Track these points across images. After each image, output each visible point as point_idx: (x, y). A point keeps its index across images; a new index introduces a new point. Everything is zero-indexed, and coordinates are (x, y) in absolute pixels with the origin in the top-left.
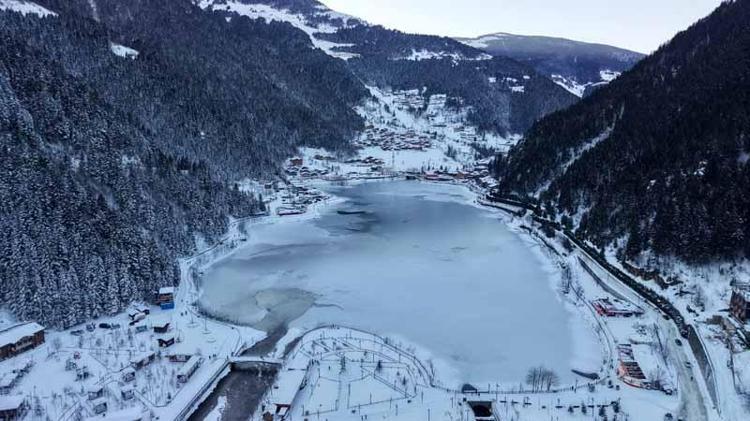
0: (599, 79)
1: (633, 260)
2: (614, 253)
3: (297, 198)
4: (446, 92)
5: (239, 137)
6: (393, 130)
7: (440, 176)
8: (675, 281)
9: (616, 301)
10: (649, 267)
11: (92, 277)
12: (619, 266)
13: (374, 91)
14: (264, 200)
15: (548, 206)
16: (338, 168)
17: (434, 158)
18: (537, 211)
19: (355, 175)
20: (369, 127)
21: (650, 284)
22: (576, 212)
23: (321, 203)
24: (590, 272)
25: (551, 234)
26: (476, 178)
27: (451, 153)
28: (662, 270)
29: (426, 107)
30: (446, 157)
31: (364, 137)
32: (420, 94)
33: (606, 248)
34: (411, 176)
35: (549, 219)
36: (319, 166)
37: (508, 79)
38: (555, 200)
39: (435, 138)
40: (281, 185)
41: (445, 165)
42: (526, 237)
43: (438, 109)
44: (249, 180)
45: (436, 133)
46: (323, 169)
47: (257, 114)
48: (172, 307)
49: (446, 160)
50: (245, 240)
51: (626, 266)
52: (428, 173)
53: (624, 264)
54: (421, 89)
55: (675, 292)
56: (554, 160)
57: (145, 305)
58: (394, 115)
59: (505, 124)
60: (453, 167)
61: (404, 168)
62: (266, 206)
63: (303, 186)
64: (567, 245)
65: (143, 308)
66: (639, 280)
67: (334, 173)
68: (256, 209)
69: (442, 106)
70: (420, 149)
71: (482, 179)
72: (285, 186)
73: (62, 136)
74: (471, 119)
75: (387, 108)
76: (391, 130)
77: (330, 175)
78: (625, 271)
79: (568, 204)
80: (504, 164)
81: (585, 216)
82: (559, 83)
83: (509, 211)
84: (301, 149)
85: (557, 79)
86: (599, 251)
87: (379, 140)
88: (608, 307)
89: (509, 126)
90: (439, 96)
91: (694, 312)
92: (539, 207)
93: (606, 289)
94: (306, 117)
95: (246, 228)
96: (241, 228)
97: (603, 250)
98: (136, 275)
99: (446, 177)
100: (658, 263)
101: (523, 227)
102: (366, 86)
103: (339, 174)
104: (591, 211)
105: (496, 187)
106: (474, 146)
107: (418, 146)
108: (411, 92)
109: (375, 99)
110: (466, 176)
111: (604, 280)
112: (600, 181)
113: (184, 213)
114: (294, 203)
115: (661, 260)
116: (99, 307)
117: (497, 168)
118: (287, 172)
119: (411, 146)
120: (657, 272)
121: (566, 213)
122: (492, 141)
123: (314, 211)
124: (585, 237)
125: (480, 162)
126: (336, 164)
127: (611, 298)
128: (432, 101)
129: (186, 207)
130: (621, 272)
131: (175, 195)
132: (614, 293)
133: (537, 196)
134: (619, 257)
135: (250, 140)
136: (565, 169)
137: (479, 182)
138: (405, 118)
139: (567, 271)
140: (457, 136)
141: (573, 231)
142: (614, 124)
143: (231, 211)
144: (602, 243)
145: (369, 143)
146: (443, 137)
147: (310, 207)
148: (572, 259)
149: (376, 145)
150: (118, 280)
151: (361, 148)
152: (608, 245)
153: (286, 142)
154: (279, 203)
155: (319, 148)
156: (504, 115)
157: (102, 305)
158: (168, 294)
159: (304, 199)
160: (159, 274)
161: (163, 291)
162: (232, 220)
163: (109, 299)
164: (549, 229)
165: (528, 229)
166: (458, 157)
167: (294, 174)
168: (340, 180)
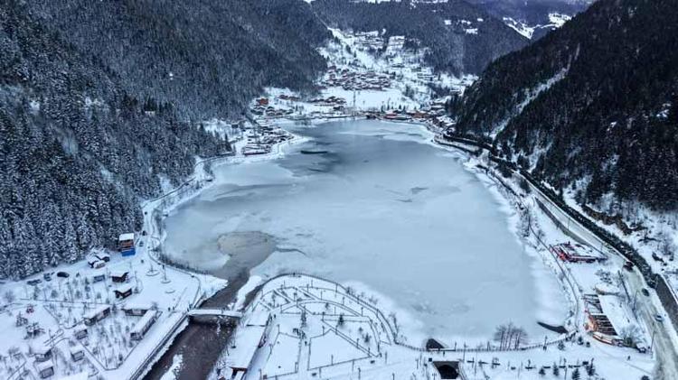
0: (548, 22)
1: (594, 203)
2: (572, 195)
3: (262, 138)
4: (405, 34)
5: (206, 77)
6: (354, 71)
7: (400, 116)
8: (639, 227)
9: (578, 246)
10: (611, 212)
11: (47, 224)
12: (578, 208)
13: (336, 33)
14: (229, 141)
15: (505, 146)
16: (302, 107)
17: (392, 97)
18: (493, 151)
19: (317, 115)
20: (331, 68)
21: (612, 229)
22: (532, 152)
23: (285, 144)
24: (549, 215)
25: (507, 174)
26: (434, 117)
27: (409, 93)
28: (625, 215)
29: (385, 48)
30: (404, 97)
31: (327, 77)
32: (379, 36)
33: (564, 189)
34: (372, 115)
35: (505, 159)
36: (283, 105)
37: (463, 21)
38: (511, 140)
39: (393, 78)
40: (247, 124)
41: (403, 104)
42: (483, 177)
43: (397, 50)
44: (216, 120)
45: (394, 74)
46: (288, 109)
47: (225, 55)
48: (133, 253)
49: (404, 100)
50: (210, 181)
51: (586, 209)
52: (388, 112)
53: (584, 207)
54: (380, 31)
55: (639, 238)
56: (510, 100)
57: (106, 252)
58: (355, 56)
59: (459, 64)
60: (412, 106)
61: (365, 107)
62: (232, 146)
63: (268, 125)
64: (524, 186)
65: (102, 255)
66: (600, 224)
67: (298, 113)
68: (221, 149)
69: (400, 47)
70: (380, 89)
71: (439, 118)
72: (251, 126)
73: (21, 77)
74: (428, 60)
75: (348, 49)
76: (352, 70)
77: (294, 115)
78: (585, 215)
79: (524, 144)
80: (460, 103)
81: (541, 157)
82: (510, 25)
83: (466, 151)
84: (267, 89)
85: (508, 22)
86: (557, 192)
87: (341, 81)
88: (571, 252)
89: (463, 68)
90: (397, 37)
91: (661, 260)
92: (495, 147)
93: (566, 232)
94: (272, 57)
95: (212, 169)
96: (207, 169)
97: (562, 192)
98: (95, 221)
99: (404, 116)
100: (621, 208)
101: (479, 166)
102: (329, 28)
103: (303, 113)
104: (548, 152)
105: (452, 126)
106: (430, 85)
107: (377, 86)
108: (371, 33)
109: (337, 41)
110: (423, 116)
111: (565, 224)
112: (557, 122)
113: (149, 155)
114: (259, 143)
115: (623, 204)
116: (56, 255)
117: (453, 107)
118: (253, 111)
119: (371, 86)
120: (619, 217)
121: (522, 153)
122: (447, 81)
123: (279, 150)
124: (542, 177)
125: (436, 101)
126: (300, 104)
127: (573, 243)
128: (391, 43)
129: (151, 149)
130: (582, 216)
131: (139, 137)
132: (575, 238)
133: (493, 136)
134: (578, 199)
135: (217, 80)
136: (521, 110)
137: (436, 121)
138: (365, 59)
139: (526, 212)
140: (414, 76)
141: (530, 171)
142: (569, 66)
143: (197, 152)
144: (560, 184)
145: (331, 83)
146: (401, 77)
147: (274, 147)
148: (529, 201)
149: (338, 85)
150: (76, 229)
151: (324, 88)
152: (566, 187)
153: (252, 84)
154: (244, 143)
155: (284, 88)
156: (458, 57)
157: (61, 252)
158: (128, 241)
159: (269, 139)
160: (119, 220)
161: (123, 237)
162: (198, 160)
163: (67, 247)
164: (506, 169)
165: (485, 168)
166: (416, 96)
167: (260, 113)
168: (304, 120)
